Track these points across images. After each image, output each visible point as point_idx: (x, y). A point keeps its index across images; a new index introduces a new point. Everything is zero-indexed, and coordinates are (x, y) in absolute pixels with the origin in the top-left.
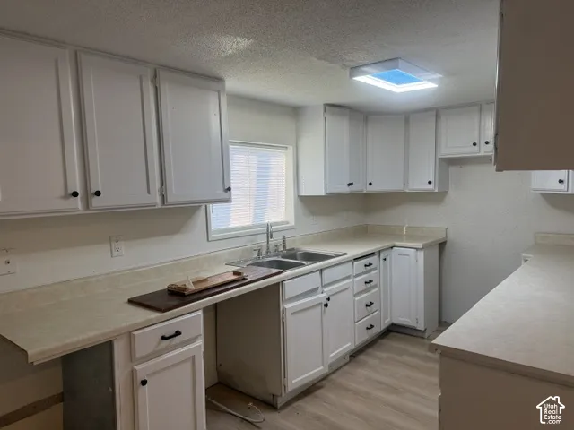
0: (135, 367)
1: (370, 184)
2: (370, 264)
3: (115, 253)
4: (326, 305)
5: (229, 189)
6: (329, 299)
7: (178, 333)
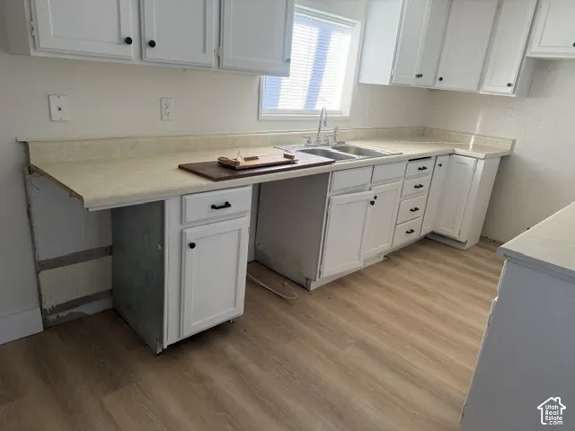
0: (185, 230)
1: (441, 79)
2: (424, 168)
3: (165, 117)
4: (372, 203)
5: (289, 61)
6: (375, 198)
7: (227, 205)
